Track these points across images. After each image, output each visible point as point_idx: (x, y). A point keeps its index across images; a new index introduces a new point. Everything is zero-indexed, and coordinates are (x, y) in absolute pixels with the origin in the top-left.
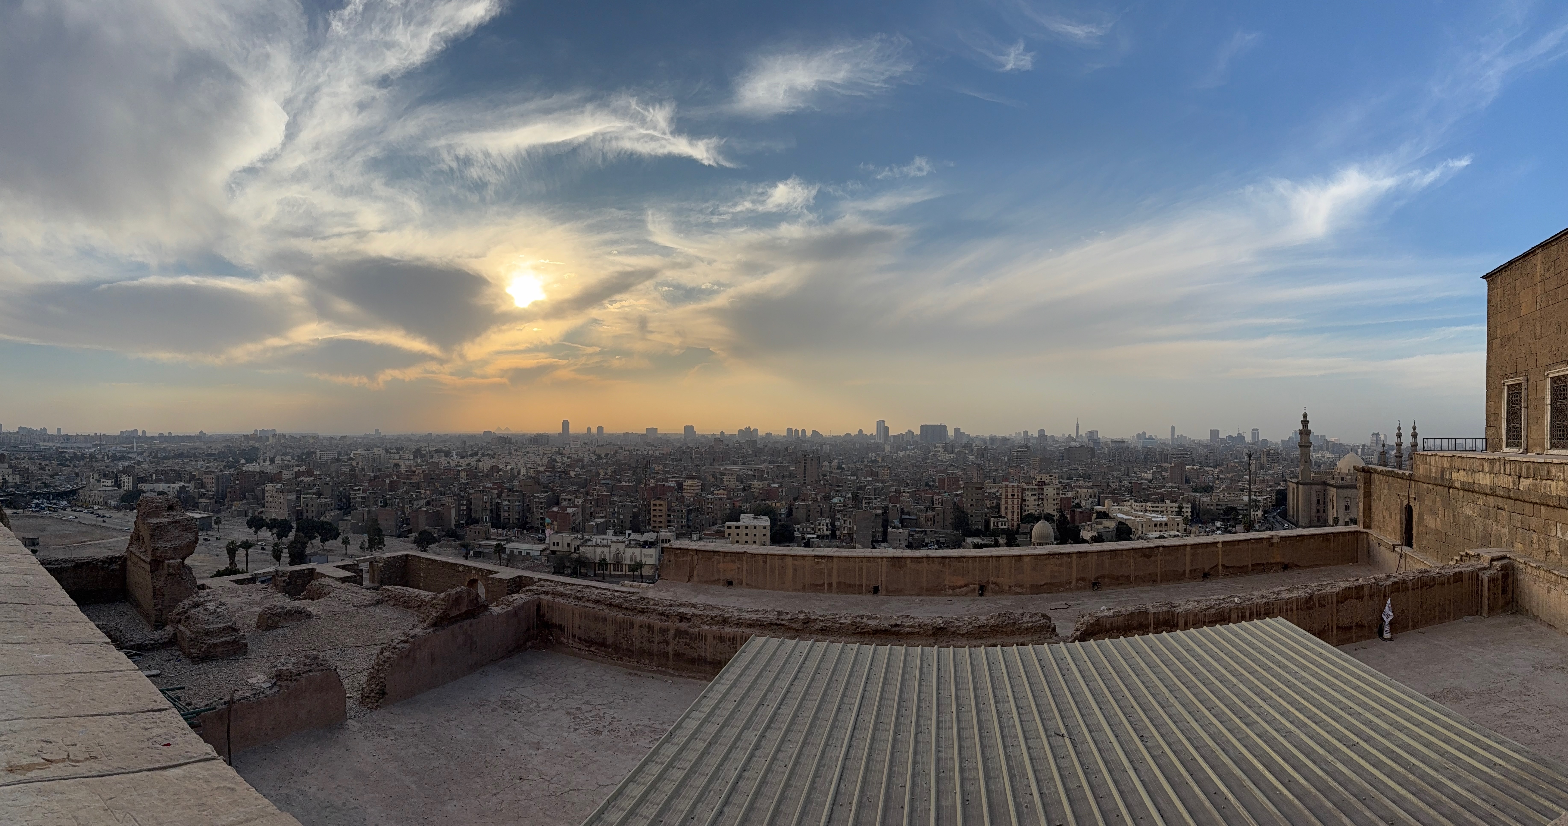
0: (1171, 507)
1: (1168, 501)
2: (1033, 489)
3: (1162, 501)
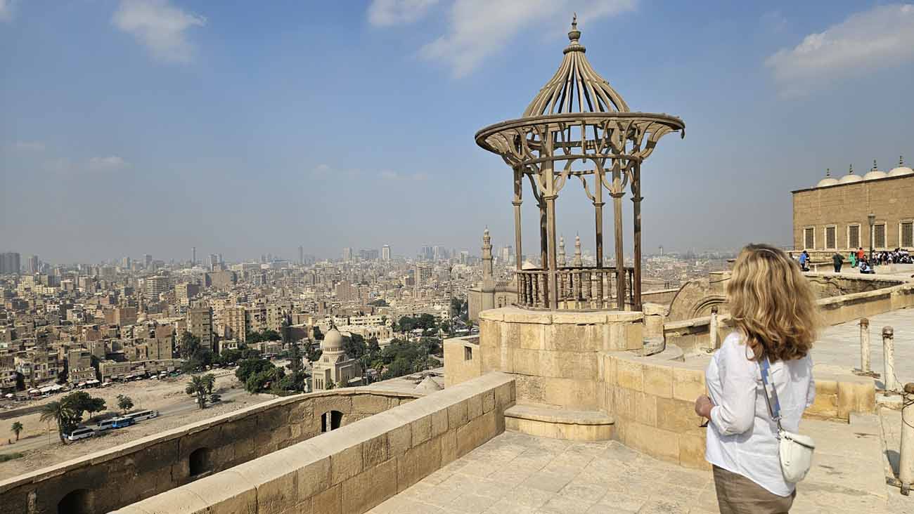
0: (374, 320)
1: (369, 315)
2: (255, 311)
3: (362, 314)
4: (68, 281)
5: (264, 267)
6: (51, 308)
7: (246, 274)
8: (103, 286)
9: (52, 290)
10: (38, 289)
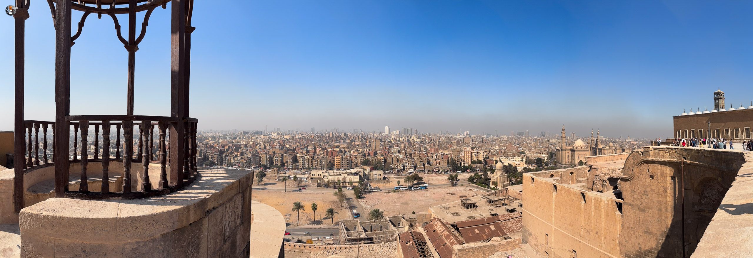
0: (519, 159)
2: (475, 152)
4: (423, 138)
5: (483, 137)
6: (417, 146)
7: (477, 139)
8: (432, 140)
9: (419, 140)
10: (416, 140)
